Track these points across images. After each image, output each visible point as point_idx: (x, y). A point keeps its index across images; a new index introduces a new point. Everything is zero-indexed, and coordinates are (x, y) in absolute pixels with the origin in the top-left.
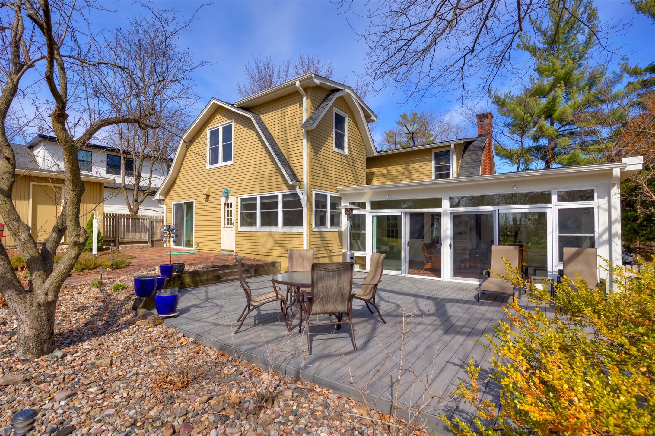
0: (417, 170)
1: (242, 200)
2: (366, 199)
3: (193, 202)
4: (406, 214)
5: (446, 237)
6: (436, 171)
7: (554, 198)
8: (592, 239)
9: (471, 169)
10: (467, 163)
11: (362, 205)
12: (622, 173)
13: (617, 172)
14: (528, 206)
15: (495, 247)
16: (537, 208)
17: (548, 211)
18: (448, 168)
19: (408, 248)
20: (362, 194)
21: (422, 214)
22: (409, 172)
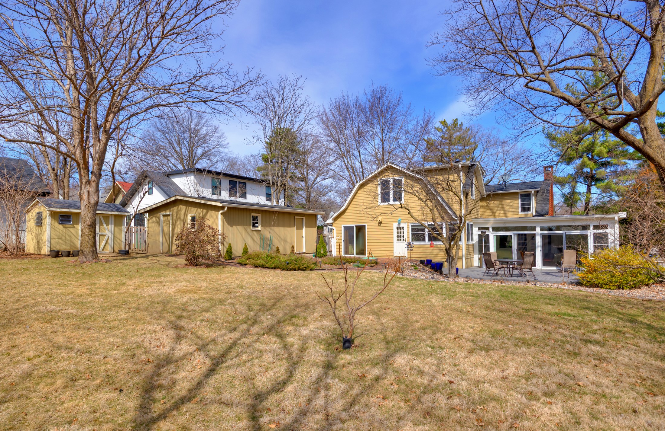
0: (508, 205)
1: (412, 226)
2: (490, 226)
3: (365, 226)
4: (515, 234)
5: (538, 246)
6: (521, 206)
7: (591, 227)
8: (608, 246)
9: (543, 205)
10: (540, 201)
11: (488, 229)
12: (619, 218)
13: (616, 218)
14: (579, 231)
15: (565, 251)
16: (584, 232)
17: (589, 234)
18: (529, 204)
19: (516, 253)
20: (487, 223)
21: (525, 235)
22: (503, 206)
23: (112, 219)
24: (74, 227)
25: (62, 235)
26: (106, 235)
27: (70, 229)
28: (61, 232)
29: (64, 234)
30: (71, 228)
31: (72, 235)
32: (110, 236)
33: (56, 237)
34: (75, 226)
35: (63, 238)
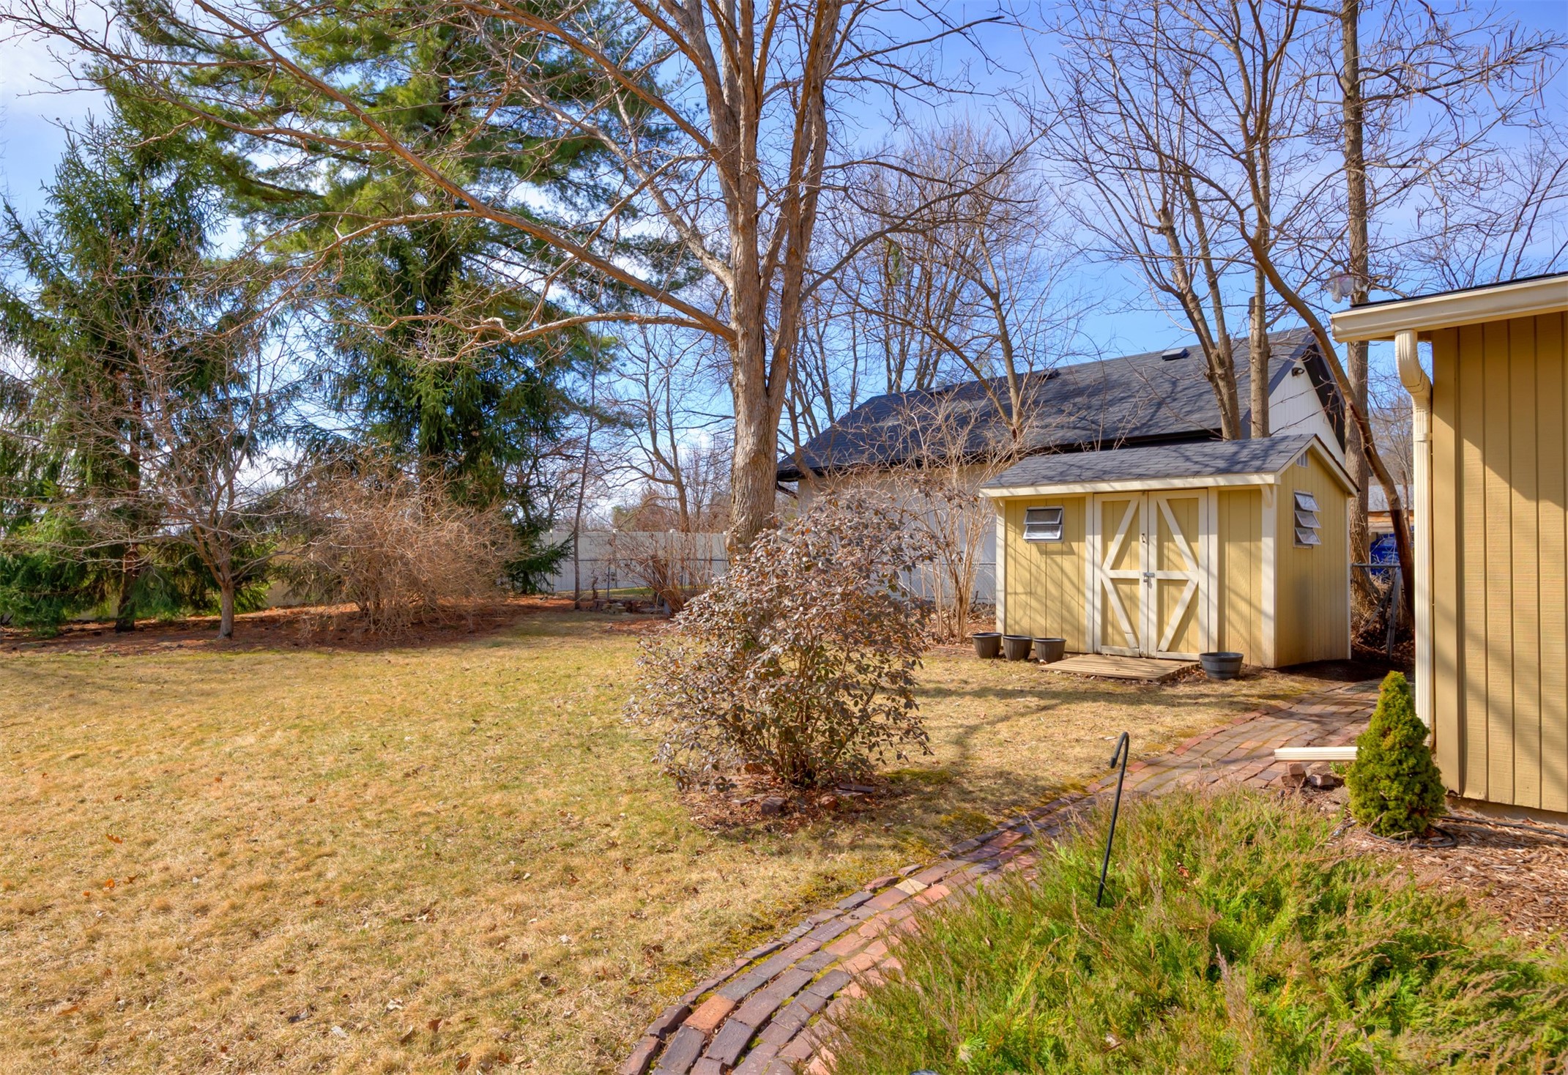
23: (1208, 511)
24: (1072, 552)
25: (1038, 580)
26: (1184, 582)
27: (1058, 558)
28: (1034, 569)
29: (1043, 578)
30: (1062, 553)
31: (1066, 582)
32: (1203, 586)
33: (1020, 589)
34: (1075, 545)
35: (1040, 591)
